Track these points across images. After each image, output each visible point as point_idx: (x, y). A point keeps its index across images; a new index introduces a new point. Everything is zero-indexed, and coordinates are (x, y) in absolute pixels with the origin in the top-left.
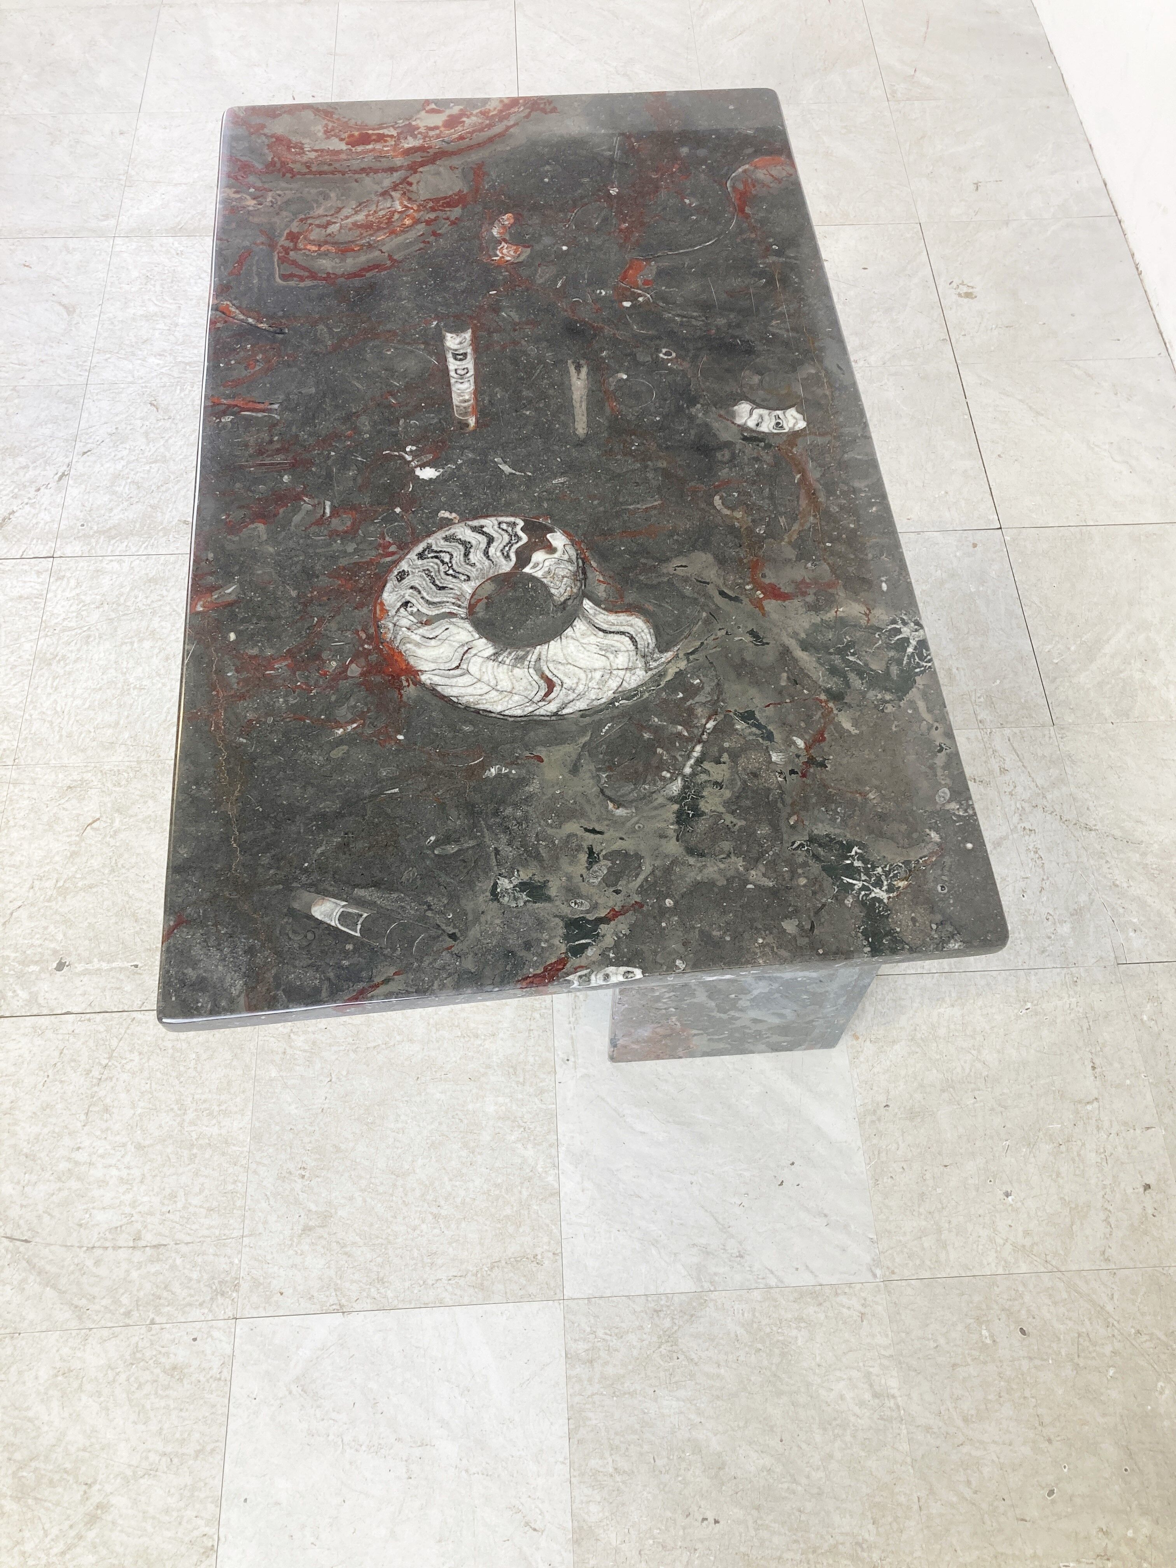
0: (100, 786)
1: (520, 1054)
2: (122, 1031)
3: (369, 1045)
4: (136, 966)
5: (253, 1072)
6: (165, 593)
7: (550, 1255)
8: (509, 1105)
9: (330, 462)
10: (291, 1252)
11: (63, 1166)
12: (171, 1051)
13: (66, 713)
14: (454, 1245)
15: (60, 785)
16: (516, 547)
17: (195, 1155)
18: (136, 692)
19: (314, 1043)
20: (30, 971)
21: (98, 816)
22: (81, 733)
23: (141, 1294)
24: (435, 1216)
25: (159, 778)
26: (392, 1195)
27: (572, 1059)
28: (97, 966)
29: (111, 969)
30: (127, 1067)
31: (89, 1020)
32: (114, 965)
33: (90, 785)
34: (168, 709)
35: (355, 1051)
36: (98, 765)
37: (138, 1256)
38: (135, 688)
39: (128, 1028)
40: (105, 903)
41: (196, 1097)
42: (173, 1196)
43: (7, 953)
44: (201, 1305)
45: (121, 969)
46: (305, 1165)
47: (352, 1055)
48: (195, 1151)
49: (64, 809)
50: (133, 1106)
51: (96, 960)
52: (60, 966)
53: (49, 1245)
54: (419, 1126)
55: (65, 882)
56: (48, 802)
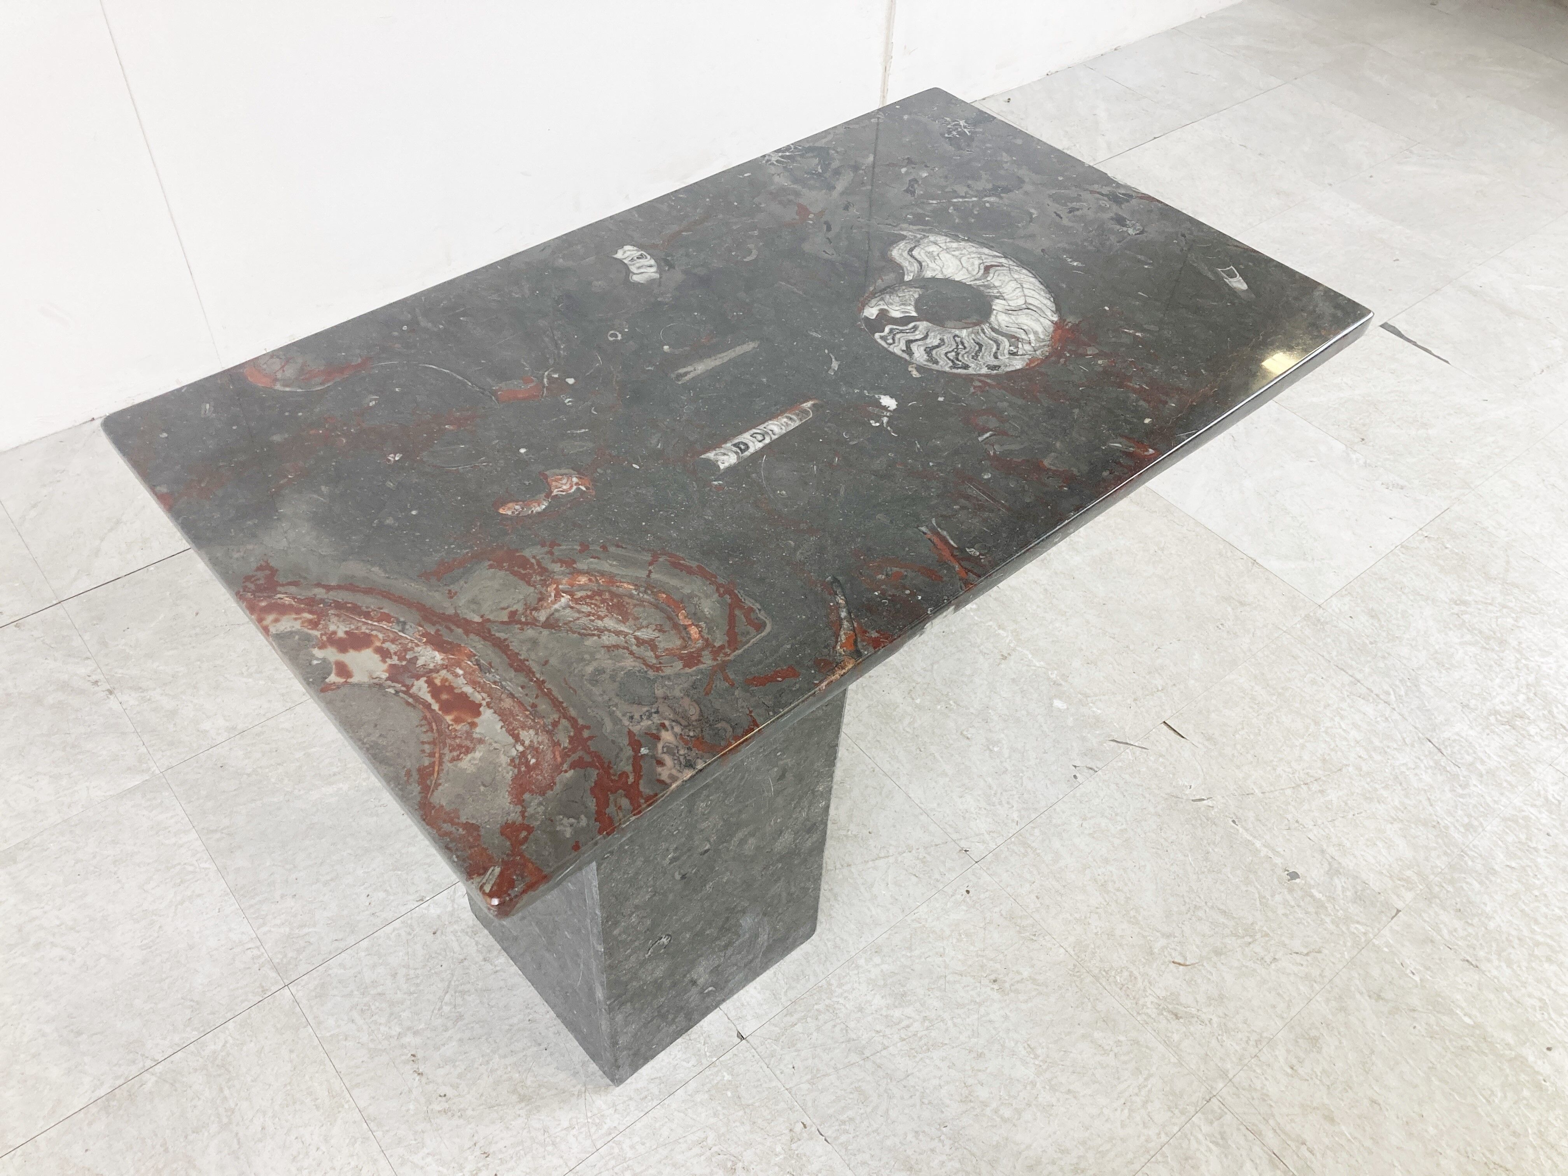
0: (1149, 991)
2: (1277, 793)
4: (1234, 821)
6: (910, 1137)
9: (942, 461)
10: (1261, 604)
11: (1378, 757)
13: (1123, 1101)
15: (1184, 1029)
16: (901, 328)
17: (1282, 688)
18: (1039, 1052)
20: (1321, 895)
21: (1172, 966)
22: (1125, 1063)
23: (1369, 659)
24: (1162, 550)
25: (1092, 946)
28: (1265, 850)
29: (1255, 837)
30: (1290, 770)
31: (1297, 822)
33: (1156, 1001)
34: (1026, 1002)
36: (1135, 1014)
37: (1359, 676)
38: (1036, 1057)
40: (1222, 888)
41: (1255, 714)
42: (1313, 682)
43: (1331, 927)
44: (1336, 627)
45: (1247, 830)
47: (1132, 647)
48: (1280, 691)
49: (1197, 1002)
50: (1303, 747)
51: (1262, 854)
52: (1294, 876)
53: (1416, 728)
55: (1243, 937)
56: (1207, 1023)
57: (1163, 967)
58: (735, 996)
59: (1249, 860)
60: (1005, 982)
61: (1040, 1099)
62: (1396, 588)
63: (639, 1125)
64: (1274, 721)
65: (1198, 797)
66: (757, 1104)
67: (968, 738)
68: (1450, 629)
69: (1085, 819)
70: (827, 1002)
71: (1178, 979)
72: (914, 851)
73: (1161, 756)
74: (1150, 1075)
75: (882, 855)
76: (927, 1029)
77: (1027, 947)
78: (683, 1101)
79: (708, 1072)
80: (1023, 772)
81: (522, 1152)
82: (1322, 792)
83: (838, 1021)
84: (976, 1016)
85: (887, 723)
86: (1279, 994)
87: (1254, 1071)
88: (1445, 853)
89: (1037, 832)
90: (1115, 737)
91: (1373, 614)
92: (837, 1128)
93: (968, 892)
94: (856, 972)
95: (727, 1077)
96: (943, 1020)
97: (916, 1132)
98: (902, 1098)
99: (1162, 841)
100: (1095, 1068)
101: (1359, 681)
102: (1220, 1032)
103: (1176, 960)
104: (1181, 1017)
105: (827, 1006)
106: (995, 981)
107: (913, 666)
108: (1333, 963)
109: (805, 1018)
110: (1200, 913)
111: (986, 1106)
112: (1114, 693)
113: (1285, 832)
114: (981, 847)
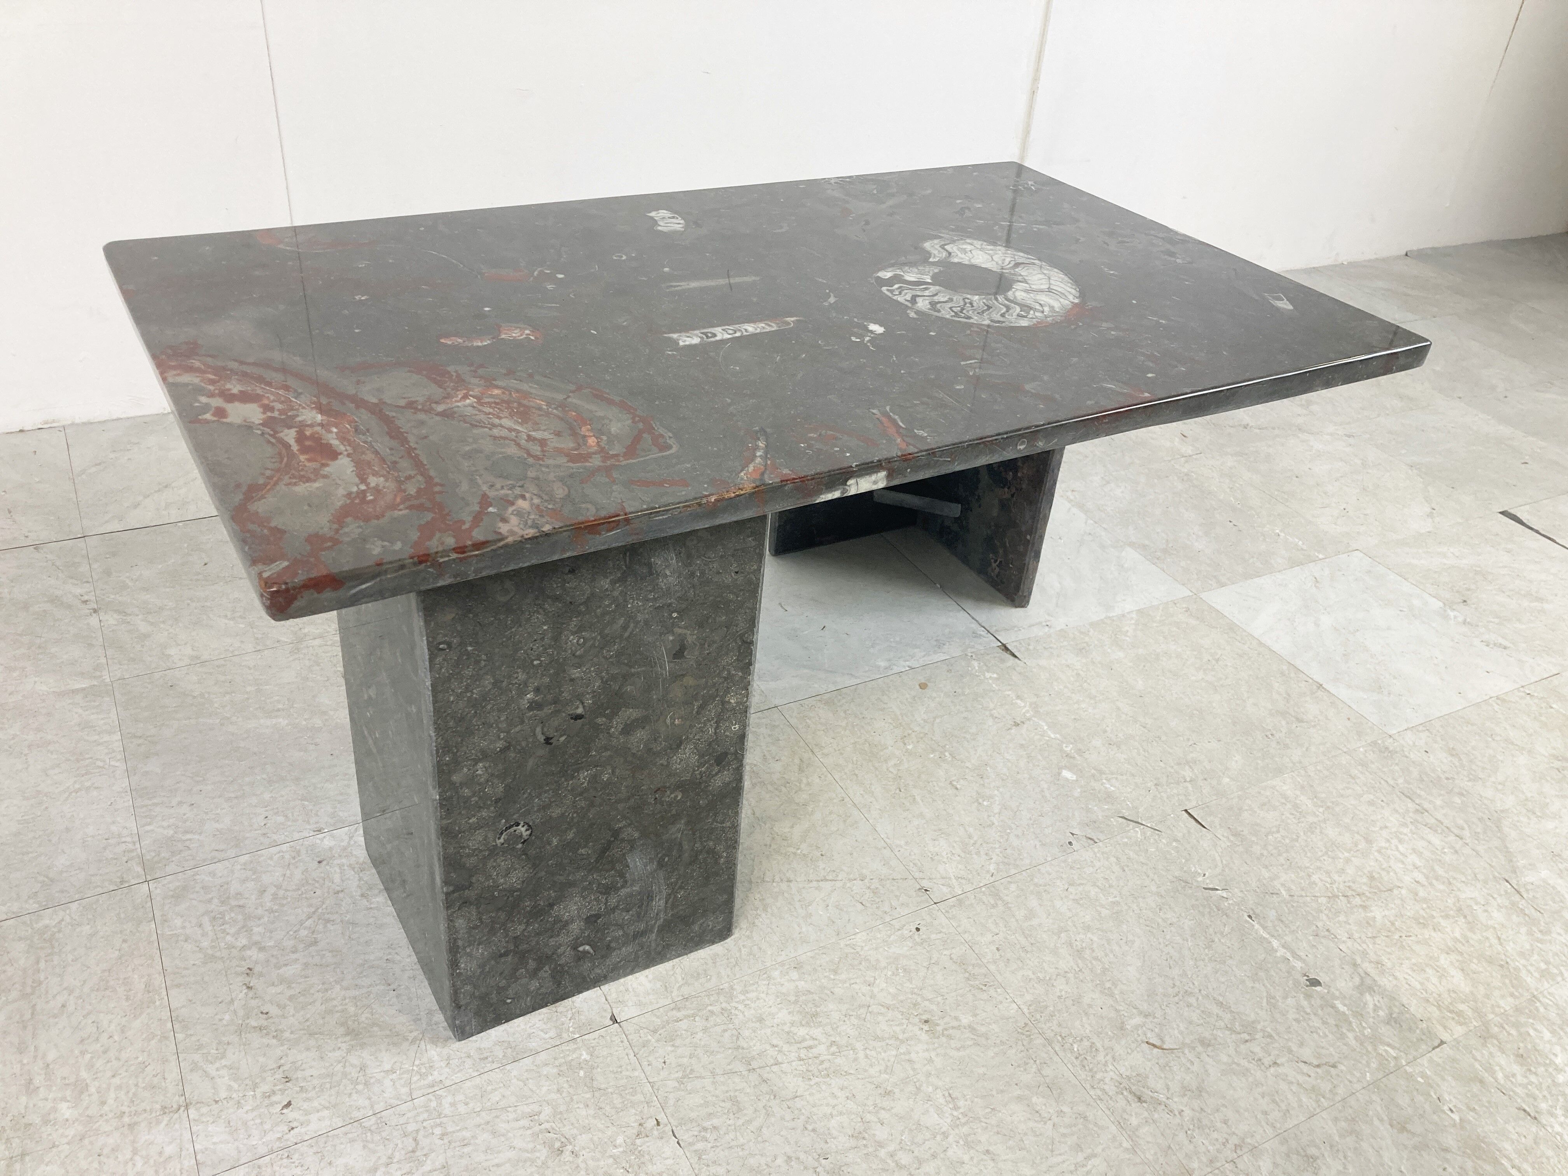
0: (1111, 1067)
2: (1308, 899)
4: (1250, 916)
6: (780, 1161)
9: (915, 371)
10: (1322, 723)
11: (1440, 886)
15: (1146, 1114)
16: (911, 287)
17: (1333, 803)
18: (961, 1103)
19: (1179, 763)
20: (1345, 1008)
21: (1145, 1046)
22: (1064, 1135)
23: (1443, 792)
24: (1217, 660)
25: (1052, 1009)
27: (1046, 623)
28: (1283, 950)
29: (1273, 936)
30: (1329, 880)
31: (1328, 930)
32: (1266, 935)
33: (1118, 1079)
34: (958, 1049)
35: (1158, 738)
36: (1088, 1087)
37: (1428, 807)
38: (956, 1108)
40: (1223, 980)
41: (1295, 821)
42: (1371, 803)
43: (1353, 1043)
44: (1406, 757)
45: (1264, 928)
47: (1164, 738)
48: (1330, 804)
49: (1168, 1089)
50: (1348, 861)
51: (1278, 954)
52: (1315, 983)
53: (1491, 866)
55: (1240, 1033)
56: (1177, 1113)
57: (1133, 1046)
58: (622, 980)
59: (1262, 957)
60: (938, 1025)
61: (950, 1153)
62: (1486, 734)
63: (468, 1084)
64: (1318, 831)
65: (1211, 886)
66: (610, 1090)
67: (957, 789)
68: (1547, 781)
69: (1071, 884)
70: (724, 1005)
71: (1149, 1060)
72: (866, 881)
74: (1095, 1156)
75: (830, 877)
76: (833, 1054)
77: (974, 995)
78: (527, 1071)
79: (564, 1047)
80: (1011, 829)
81: (328, 1086)
82: (1365, 907)
83: (731, 1026)
84: (894, 1053)
85: (870, 761)
86: (1274, 1101)
88: (1512, 995)
89: (1013, 887)
90: (1126, 815)
91: (1454, 753)
92: (696, 1133)
94: (766, 982)
95: (585, 1056)
96: (854, 1049)
97: (789, 1158)
98: (782, 1118)
99: (1160, 921)
100: (1026, 1134)
101: (1427, 811)
102: (1191, 1127)
103: (1151, 1041)
104: (1145, 1102)
105: (722, 1009)
106: (926, 1022)
107: (913, 716)
108: (1351, 1082)
109: (694, 1016)
110: (1192, 1000)
111: (882, 1147)
112: (1133, 775)
113: (1311, 938)
114: (945, 889)
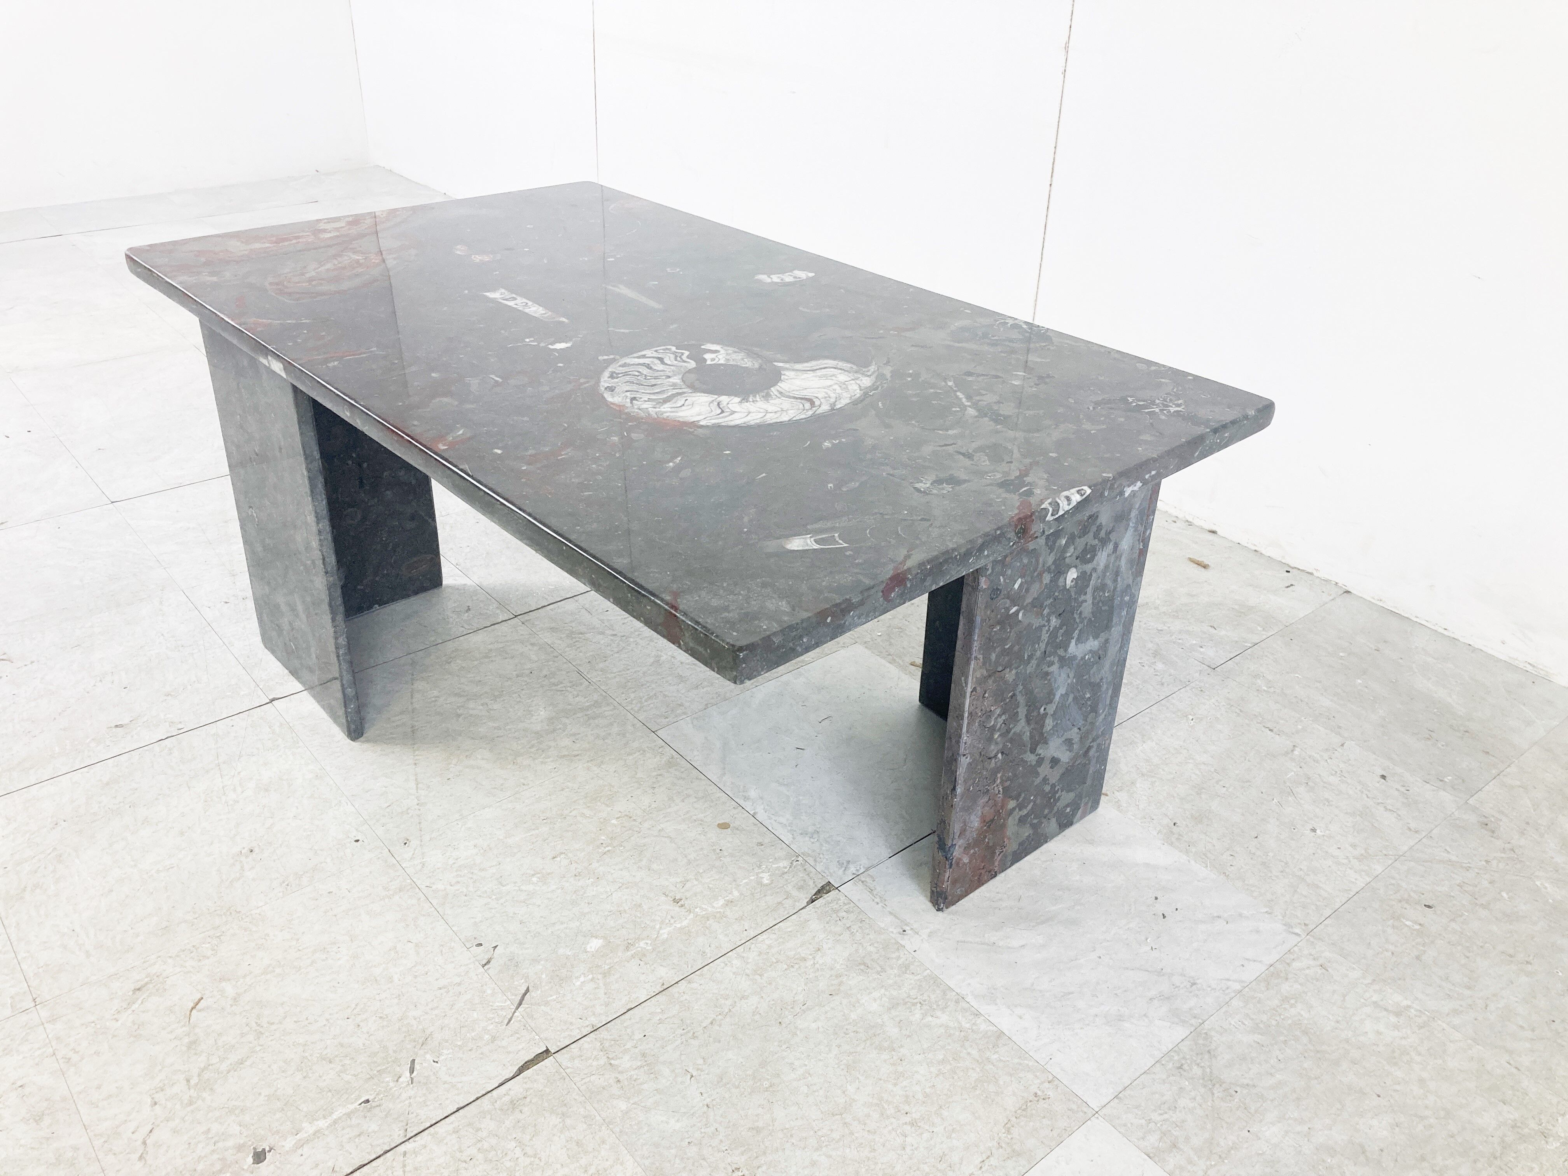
0: (178, 970)
1: (857, 951)
3: (704, 1025)
4: (368, 1101)
5: (598, 1118)
7: (1046, 1085)
8: (887, 993)
12: (480, 1156)
13: (77, 929)
14: (954, 1135)
15: (120, 994)
16: (684, 356)
18: (162, 875)
19: (644, 1055)
21: (199, 996)
22: (114, 938)
26: (852, 1133)
27: (906, 928)
28: (312, 1130)
29: (335, 1122)
33: (164, 975)
35: (694, 1037)
36: (160, 954)
38: (158, 871)
39: (404, 1166)
40: (274, 1067)
45: (349, 1115)
46: (736, 1166)
47: (694, 1043)
49: (144, 1012)
51: (305, 1125)
52: (260, 1156)
54: (820, 1060)
55: (199, 1075)
56: (115, 1017)
57: (200, 989)
59: (303, 1106)
60: (246, 860)
65: (417, 1066)
69: (417, 945)
71: (180, 999)
72: (418, 809)
73: (494, 1039)
74: (88, 954)
75: (420, 786)
77: (276, 881)
86: (110, 1096)
87: (39, 1049)
90: (533, 995)
92: (168, 746)
93: (357, 841)
94: (303, 763)
95: (243, 693)
97: (136, 790)
98: (169, 785)
102: (98, 1026)
103: (202, 1001)
104: (135, 994)
106: (251, 851)
110: (250, 1039)
